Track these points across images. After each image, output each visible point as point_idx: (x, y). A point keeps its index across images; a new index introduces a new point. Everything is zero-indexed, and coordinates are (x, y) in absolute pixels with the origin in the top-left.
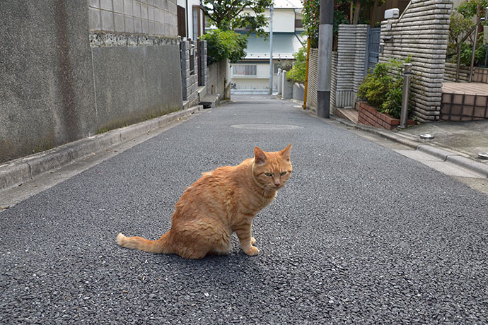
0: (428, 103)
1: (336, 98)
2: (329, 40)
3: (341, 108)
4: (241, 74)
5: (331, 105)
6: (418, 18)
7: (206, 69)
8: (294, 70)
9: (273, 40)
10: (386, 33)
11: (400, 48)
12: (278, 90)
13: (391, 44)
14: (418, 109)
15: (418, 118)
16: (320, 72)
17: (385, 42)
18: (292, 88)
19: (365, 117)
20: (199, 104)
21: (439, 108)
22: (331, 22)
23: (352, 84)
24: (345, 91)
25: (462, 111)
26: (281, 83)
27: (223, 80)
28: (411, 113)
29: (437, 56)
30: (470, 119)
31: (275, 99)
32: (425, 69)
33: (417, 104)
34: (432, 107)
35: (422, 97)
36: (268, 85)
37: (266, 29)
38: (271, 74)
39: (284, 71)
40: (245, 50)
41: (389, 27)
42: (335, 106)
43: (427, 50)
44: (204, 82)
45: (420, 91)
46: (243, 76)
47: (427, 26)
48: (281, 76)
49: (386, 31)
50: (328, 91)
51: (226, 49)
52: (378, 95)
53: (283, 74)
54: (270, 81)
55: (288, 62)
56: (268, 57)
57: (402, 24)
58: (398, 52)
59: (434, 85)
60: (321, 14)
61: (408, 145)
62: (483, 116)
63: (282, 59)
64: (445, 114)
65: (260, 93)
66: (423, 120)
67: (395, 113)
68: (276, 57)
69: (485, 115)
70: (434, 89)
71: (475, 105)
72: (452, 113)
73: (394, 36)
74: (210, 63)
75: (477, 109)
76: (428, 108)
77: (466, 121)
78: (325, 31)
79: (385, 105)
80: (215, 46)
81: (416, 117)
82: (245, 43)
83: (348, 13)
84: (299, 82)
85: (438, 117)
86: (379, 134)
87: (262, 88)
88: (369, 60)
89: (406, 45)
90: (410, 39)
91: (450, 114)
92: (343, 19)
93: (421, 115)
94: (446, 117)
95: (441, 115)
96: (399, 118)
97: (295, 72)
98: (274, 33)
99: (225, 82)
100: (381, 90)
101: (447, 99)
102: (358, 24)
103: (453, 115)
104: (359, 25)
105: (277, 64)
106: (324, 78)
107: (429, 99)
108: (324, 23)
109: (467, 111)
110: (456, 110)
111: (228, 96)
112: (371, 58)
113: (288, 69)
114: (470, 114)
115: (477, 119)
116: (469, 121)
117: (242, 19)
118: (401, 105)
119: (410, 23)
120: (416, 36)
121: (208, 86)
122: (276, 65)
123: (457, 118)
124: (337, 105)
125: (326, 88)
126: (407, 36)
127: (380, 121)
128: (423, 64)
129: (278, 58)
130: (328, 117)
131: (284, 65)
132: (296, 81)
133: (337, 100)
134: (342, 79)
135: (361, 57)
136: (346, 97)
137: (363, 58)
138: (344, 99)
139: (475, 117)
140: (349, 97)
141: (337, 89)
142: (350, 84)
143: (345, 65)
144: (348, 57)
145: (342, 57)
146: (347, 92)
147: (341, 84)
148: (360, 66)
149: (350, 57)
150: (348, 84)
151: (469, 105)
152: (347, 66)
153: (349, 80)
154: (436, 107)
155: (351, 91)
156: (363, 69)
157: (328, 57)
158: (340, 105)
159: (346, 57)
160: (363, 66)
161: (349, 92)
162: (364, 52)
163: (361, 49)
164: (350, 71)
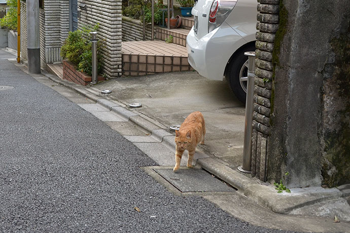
0: (112, 63)
1: (45, 54)
2: (35, 1)
3: (51, 63)
5: (42, 61)
10: (81, 1)
11: (91, 16)
13: (85, 11)
14: (106, 67)
15: (107, 75)
16: (29, 30)
17: (81, 8)
18: (7, 36)
19: (68, 74)
21: (120, 66)
23: (59, 41)
24: (53, 48)
25: (138, 68)
28: (101, 71)
29: (115, 26)
30: (145, 74)
32: (108, 36)
34: (115, 66)
35: (108, 58)
42: (45, 62)
43: (108, 21)
45: (106, 53)
52: (76, 56)
58: (90, 19)
59: (115, 49)
61: (92, 99)
62: (153, 71)
64: (126, 71)
66: (109, 76)
67: (88, 72)
69: (155, 70)
70: (115, 52)
71: (147, 63)
72: (131, 69)
73: (87, 5)
75: (149, 66)
76: (112, 67)
77: (142, 76)
79: (80, 65)
81: (105, 74)
85: (121, 74)
86: (75, 90)
88: (73, 19)
89: (95, 14)
90: (97, 10)
91: (130, 71)
93: (108, 72)
94: (127, 73)
95: (123, 71)
96: (91, 75)
101: (126, 59)
103: (133, 71)
106: (33, 36)
107: (112, 60)
109: (142, 68)
110: (134, 67)
114: (144, 70)
115: (149, 73)
116: (145, 75)
120: (101, 8)
123: (135, 74)
124: (47, 61)
125: (35, 46)
126: (95, 7)
127: (78, 79)
128: (107, 32)
130: (39, 72)
132: (11, 29)
133: (47, 57)
134: (49, 37)
135: (65, 17)
136: (55, 53)
137: (68, 17)
138: (52, 55)
139: (148, 72)
140: (57, 53)
141: (46, 47)
142: (57, 41)
143: (52, 24)
144: (54, 17)
145: (49, 17)
146: (55, 49)
147: (49, 42)
148: (65, 25)
149: (55, 16)
150: (55, 41)
151: (143, 63)
152: (53, 25)
153: (56, 38)
154: (118, 65)
155: (59, 48)
156: (68, 27)
157: (36, 17)
158: (50, 61)
159: (52, 16)
160: (68, 25)
161: (57, 49)
162: (68, 12)
163: (65, 9)
164: (57, 29)
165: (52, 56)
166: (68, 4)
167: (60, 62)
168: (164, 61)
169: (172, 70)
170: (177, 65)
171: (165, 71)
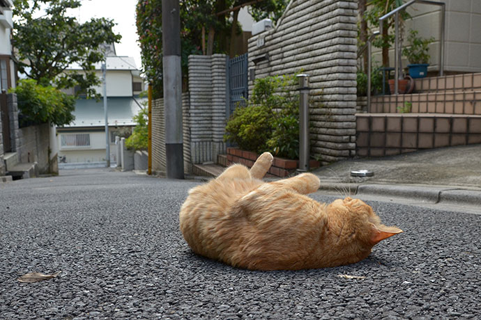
0: (338, 131)
1: (191, 151)
2: (177, 75)
3: (200, 164)
4: (71, 145)
5: (185, 163)
6: (308, 16)
7: (17, 131)
8: (134, 136)
9: (108, 106)
10: (257, 52)
11: (282, 66)
12: (117, 161)
13: (266, 65)
14: (321, 143)
15: (323, 157)
16: (168, 118)
17: (256, 65)
18: (133, 157)
20: (7, 175)
21: (353, 138)
22: (179, 52)
23: (210, 132)
24: (203, 142)
25: (385, 142)
26: (120, 153)
27: (47, 148)
30: (397, 151)
31: (114, 171)
32: (328, 84)
33: (320, 136)
34: (345, 137)
35: (328, 124)
36: (104, 156)
37: (98, 90)
38: (108, 143)
39: (123, 138)
40: (72, 113)
41: (261, 43)
42: (190, 162)
43: (328, 56)
44: (15, 147)
45: (322, 117)
46: (74, 147)
47: (325, 23)
48: (120, 145)
49: (256, 50)
50: (180, 142)
51: (44, 105)
52: (259, 130)
53: (121, 142)
54: (107, 151)
55: (127, 129)
56: (103, 124)
57: (281, 33)
58: (279, 72)
59: (345, 104)
60: (164, 42)
62: (414, 146)
63: (119, 126)
64: (362, 147)
65: (96, 166)
66: (331, 158)
67: (290, 152)
68: (112, 123)
69: (417, 144)
70: (346, 111)
71: (402, 132)
72: (371, 144)
73: (270, 53)
74: (24, 124)
75: (405, 136)
76: (339, 139)
78: (172, 64)
80: (28, 101)
81: (319, 155)
82: (72, 104)
83: (199, 42)
84: (141, 149)
85: (354, 152)
87: (98, 159)
88: (231, 98)
89: (291, 58)
90: (298, 48)
91: (369, 147)
92: (194, 49)
93: (328, 151)
94: (363, 152)
95: (357, 148)
96: (297, 158)
97: (136, 139)
98: (108, 98)
99: (49, 152)
100: (261, 124)
101: (363, 126)
102: (213, 54)
103: (374, 147)
104: (216, 55)
105: (114, 131)
106: (174, 125)
107: (339, 125)
108: (169, 53)
109: (392, 141)
110: (376, 140)
111: (54, 170)
112: (233, 97)
113: (127, 136)
114: (396, 144)
115: (407, 150)
116: (397, 155)
117: (68, 78)
118: (298, 139)
119: (295, 27)
120: (307, 42)
121: (21, 153)
122: (112, 132)
123: (380, 152)
124: (194, 160)
125: (177, 139)
126: (292, 46)
128: (324, 77)
129: (114, 125)
130: (181, 176)
131: (122, 132)
132: (138, 149)
133: (193, 155)
134: (197, 126)
135: (220, 96)
136: (205, 149)
137: (224, 96)
138: (201, 152)
139: (405, 148)
140: (208, 149)
141: (192, 140)
142: (208, 132)
143: (201, 107)
144: (203, 97)
145: (196, 97)
146: (205, 143)
147: (197, 133)
148: (221, 107)
149: (206, 97)
150: (205, 132)
151: (394, 132)
152: (203, 109)
153: (206, 127)
154: (350, 136)
155: (210, 141)
156: (224, 111)
157: (178, 98)
158: (198, 160)
159: (201, 97)
160: (224, 107)
161: (208, 143)
162: (224, 89)
163: (220, 85)
164: (208, 115)
165: (201, 154)
166: (224, 78)
167: (212, 162)
168: (435, 127)
169: (450, 142)
170: (460, 134)
171: (437, 144)
